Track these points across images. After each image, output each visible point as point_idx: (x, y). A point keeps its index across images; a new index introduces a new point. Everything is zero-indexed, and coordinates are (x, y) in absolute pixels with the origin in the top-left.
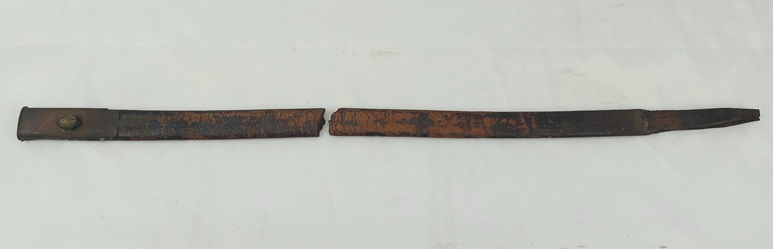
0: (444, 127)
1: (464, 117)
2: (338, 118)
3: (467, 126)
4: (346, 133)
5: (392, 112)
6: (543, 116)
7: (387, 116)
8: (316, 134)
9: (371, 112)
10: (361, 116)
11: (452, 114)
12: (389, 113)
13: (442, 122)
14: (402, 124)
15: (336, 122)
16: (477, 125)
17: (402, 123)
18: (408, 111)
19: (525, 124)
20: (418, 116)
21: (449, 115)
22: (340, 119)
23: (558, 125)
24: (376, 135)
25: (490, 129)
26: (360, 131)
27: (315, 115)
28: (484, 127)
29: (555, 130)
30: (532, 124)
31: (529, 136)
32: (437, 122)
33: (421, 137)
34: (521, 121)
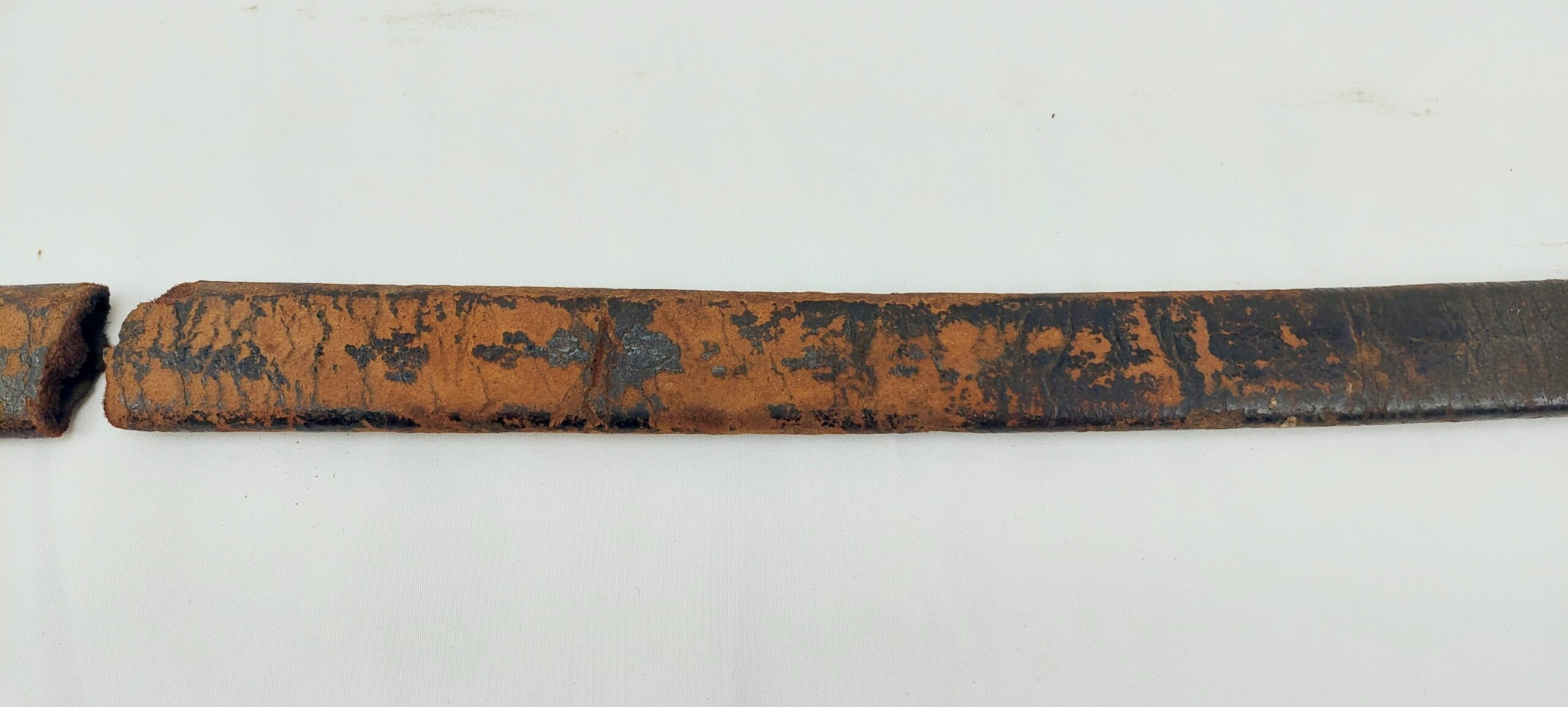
0: (735, 374)
1: (837, 324)
2: (156, 335)
3: (852, 371)
4: (198, 416)
5: (457, 298)
6: (1249, 310)
7: (430, 320)
8: (35, 423)
9: (342, 301)
10: (288, 320)
11: (781, 307)
12: (439, 307)
13: (724, 350)
14: (509, 365)
15: (146, 358)
16: (909, 363)
17: (511, 359)
18: (548, 297)
19: (1160, 353)
20: (596, 319)
21: (763, 315)
22: (168, 337)
23: (1331, 359)
24: (365, 422)
25: (972, 385)
26: (272, 403)
27: (36, 321)
28: (944, 375)
29: (1317, 384)
30: (1196, 356)
31: (1183, 420)
32: (699, 350)
33: (607, 432)
34: (1135, 337)
